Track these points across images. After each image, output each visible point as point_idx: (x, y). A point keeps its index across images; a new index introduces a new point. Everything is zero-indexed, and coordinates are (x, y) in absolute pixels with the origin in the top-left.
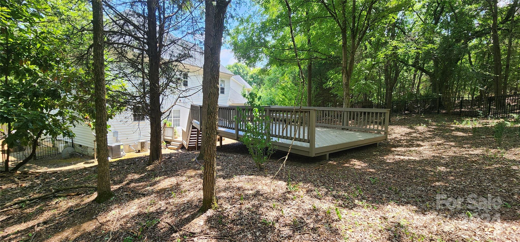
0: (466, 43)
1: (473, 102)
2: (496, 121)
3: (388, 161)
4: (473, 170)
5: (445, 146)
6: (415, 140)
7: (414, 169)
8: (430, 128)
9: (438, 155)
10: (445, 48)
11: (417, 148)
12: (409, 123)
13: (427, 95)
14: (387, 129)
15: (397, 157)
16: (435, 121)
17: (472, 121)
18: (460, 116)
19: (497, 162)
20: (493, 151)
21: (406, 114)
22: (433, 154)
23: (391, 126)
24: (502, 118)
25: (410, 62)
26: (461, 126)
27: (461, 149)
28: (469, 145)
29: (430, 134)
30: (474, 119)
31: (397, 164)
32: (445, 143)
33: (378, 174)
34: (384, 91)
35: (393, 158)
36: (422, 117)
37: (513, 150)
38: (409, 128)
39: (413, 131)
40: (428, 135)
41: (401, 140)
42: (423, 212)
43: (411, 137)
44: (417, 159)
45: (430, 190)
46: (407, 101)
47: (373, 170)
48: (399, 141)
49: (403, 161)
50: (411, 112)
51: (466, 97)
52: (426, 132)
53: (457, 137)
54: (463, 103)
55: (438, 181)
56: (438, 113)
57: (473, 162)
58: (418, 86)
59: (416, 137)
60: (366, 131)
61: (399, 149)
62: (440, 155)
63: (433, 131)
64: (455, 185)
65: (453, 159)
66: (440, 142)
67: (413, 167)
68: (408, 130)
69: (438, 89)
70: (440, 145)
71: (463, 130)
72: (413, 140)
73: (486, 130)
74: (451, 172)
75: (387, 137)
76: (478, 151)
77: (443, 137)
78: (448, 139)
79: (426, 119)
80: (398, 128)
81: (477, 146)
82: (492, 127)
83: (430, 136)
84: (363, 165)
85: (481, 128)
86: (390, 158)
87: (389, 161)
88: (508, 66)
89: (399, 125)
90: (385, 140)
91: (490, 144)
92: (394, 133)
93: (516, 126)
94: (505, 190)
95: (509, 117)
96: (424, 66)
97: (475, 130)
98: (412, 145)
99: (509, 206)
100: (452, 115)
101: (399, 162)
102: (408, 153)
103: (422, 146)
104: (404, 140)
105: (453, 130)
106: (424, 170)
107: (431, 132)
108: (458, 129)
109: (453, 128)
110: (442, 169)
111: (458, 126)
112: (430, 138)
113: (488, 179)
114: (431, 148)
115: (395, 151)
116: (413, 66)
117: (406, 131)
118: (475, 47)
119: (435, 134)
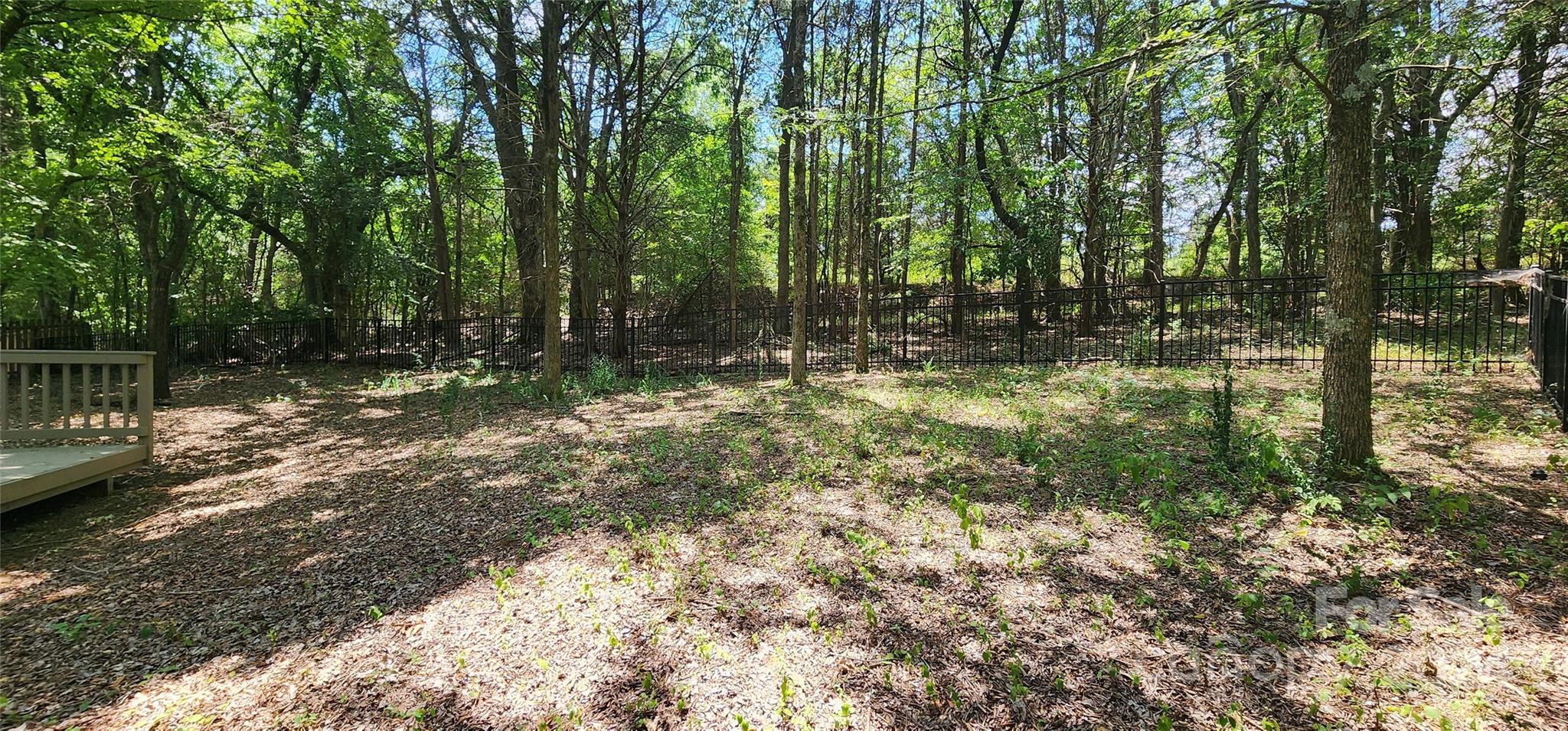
0: (377, 183)
1: (403, 334)
2: (446, 375)
3: (153, 536)
4: (396, 499)
5: (340, 451)
6: (259, 446)
7: (247, 538)
8: (304, 404)
9: (320, 478)
10: (327, 183)
11: (261, 472)
12: (240, 395)
13: (293, 310)
14: (147, 422)
15: (189, 514)
16: (317, 385)
17: (401, 378)
18: (378, 367)
19: (441, 469)
20: (437, 444)
21: (229, 367)
22: (307, 480)
23: (171, 411)
24: (456, 369)
25: (234, 201)
26: (378, 393)
27: (376, 453)
28: (393, 440)
29: (303, 424)
30: (406, 373)
31: (185, 537)
32: (341, 443)
33: (103, 598)
34: (139, 284)
35: (173, 520)
36: (282, 375)
37: (470, 435)
38: (238, 411)
39: (252, 418)
40: (298, 425)
41: (209, 454)
42: (261, 660)
43: (246, 438)
44: (258, 504)
45: (286, 588)
46: (232, 326)
47: (81, 589)
48: (203, 459)
49: (209, 522)
50: (248, 358)
51: (392, 318)
52: (291, 418)
53: (371, 421)
54: (383, 336)
55: (311, 553)
56: (327, 360)
57: (397, 479)
58: (268, 281)
59: (261, 438)
60: (52, 441)
61: (198, 486)
62: (326, 478)
63: (311, 413)
64: (352, 551)
65: (354, 480)
66: (330, 441)
67: (243, 534)
68: (236, 419)
69: (320, 294)
70: (329, 450)
71: (384, 403)
72: (251, 447)
73: (428, 398)
74: (345, 519)
75: (149, 450)
76: (409, 452)
77: (339, 427)
78: (348, 430)
79: (293, 381)
80: (200, 415)
81: (407, 438)
82: (439, 389)
83: (303, 428)
84: (25, 583)
85: (419, 393)
86: (158, 526)
87: (157, 537)
88: (459, 254)
89: (202, 405)
90: (145, 462)
91: (433, 429)
92: (185, 433)
93: (478, 384)
94: (449, 526)
95: (466, 366)
96: (278, 221)
97: (406, 400)
98: (249, 466)
99: (453, 560)
100: (361, 364)
101: (195, 529)
102: (232, 493)
103: (278, 461)
104: (219, 453)
105: (362, 406)
106: (275, 533)
107: (305, 417)
108: (372, 403)
109: (362, 400)
110: (326, 515)
111: (374, 392)
112: (304, 433)
113: (421, 511)
114: (303, 463)
115: (185, 494)
116: (245, 214)
117: (230, 423)
118: (398, 198)
119: (318, 422)
